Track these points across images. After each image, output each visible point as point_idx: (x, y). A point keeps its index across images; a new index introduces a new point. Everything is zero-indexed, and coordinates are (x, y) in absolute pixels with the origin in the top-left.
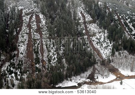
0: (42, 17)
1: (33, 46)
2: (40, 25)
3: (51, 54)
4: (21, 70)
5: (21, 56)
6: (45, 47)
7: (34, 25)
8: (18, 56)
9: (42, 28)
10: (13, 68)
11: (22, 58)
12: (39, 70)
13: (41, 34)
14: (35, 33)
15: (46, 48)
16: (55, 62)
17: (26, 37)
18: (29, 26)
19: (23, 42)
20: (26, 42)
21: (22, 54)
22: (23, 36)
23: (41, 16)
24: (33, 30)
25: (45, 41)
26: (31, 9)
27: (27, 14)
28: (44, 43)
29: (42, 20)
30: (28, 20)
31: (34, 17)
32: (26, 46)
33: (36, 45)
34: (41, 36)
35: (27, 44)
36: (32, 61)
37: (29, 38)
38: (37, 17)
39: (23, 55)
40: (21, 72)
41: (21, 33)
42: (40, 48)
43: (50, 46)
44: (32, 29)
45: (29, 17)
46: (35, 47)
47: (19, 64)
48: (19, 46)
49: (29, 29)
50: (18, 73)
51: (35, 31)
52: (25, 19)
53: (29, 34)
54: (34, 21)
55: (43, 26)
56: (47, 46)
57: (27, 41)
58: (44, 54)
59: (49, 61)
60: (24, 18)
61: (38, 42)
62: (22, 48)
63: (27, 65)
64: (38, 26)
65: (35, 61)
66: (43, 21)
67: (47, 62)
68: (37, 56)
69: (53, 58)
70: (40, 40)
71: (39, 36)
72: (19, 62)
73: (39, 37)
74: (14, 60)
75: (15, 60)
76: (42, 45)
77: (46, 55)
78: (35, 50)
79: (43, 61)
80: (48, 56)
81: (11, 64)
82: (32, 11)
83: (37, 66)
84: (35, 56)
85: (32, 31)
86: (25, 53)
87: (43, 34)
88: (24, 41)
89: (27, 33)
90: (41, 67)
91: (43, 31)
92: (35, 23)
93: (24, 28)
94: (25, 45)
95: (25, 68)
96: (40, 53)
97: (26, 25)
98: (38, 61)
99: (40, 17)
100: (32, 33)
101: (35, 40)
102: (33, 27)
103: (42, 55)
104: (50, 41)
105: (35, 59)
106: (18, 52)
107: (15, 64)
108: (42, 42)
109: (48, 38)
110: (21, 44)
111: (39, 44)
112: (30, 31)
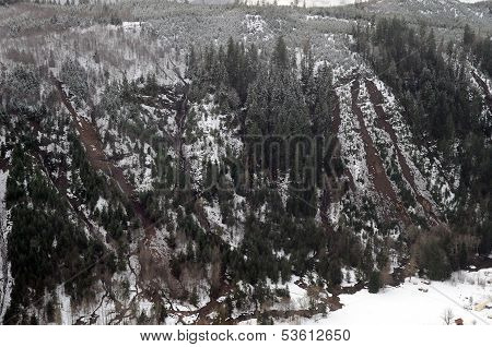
0: (383, 88)
1: (382, 162)
2: (381, 107)
3: (433, 182)
4: (376, 221)
5: (361, 187)
6: (411, 165)
7: (369, 108)
8: (354, 189)
9: (390, 117)
10: (357, 215)
11: (366, 192)
12: (422, 221)
13: (392, 133)
14: (376, 129)
15: (414, 167)
16: (452, 202)
17: (357, 139)
18: (356, 111)
19: (355, 152)
20: (362, 153)
21: (363, 183)
22: (351, 138)
23: (380, 85)
24: (370, 121)
25: (406, 150)
26: (351, 68)
27: (344, 81)
28: (406, 154)
29: (385, 95)
30: (349, 95)
31: (363, 86)
32: (364, 161)
33: (388, 159)
34: (394, 139)
35: (366, 157)
36: (394, 200)
37: (364, 142)
38: (371, 86)
39: (366, 184)
40: (379, 226)
41: (341, 129)
42: (400, 168)
43: (421, 160)
44: (365, 120)
45: (349, 86)
46: (387, 163)
47: (365, 208)
48: (347, 161)
49: (358, 119)
50: (376, 230)
51: (374, 123)
52: (343, 94)
53: (362, 131)
54: (366, 97)
55: (390, 109)
56: (415, 162)
57: (362, 148)
58: (416, 181)
59: (436, 196)
60: (339, 91)
61: (390, 151)
62: (357, 168)
63: (386, 208)
64: (378, 110)
65: (403, 200)
66: (389, 98)
67: (432, 202)
68: (401, 186)
69: (443, 190)
70: (393, 147)
71: (388, 135)
72: (364, 201)
73: (388, 140)
74: (348, 198)
75: (352, 198)
76: (402, 159)
77: (420, 183)
78: (389, 172)
79: (421, 199)
80: (428, 186)
81: (346, 206)
82: (354, 71)
83: (414, 210)
85: (366, 123)
87: (394, 131)
88: (357, 151)
89: (356, 130)
90: (422, 214)
91: (395, 124)
92: (368, 103)
93: (345, 116)
94: (360, 160)
95: (385, 216)
96: (404, 179)
97: (349, 109)
98: (409, 199)
99: (379, 88)
100: (369, 130)
101: (381, 146)
102: (368, 112)
103: (413, 184)
104: (420, 149)
105: (400, 194)
106: (351, 178)
107: (355, 208)
108: (399, 151)
109: (413, 141)
110: (351, 158)
111: (394, 156)
112: (362, 123)
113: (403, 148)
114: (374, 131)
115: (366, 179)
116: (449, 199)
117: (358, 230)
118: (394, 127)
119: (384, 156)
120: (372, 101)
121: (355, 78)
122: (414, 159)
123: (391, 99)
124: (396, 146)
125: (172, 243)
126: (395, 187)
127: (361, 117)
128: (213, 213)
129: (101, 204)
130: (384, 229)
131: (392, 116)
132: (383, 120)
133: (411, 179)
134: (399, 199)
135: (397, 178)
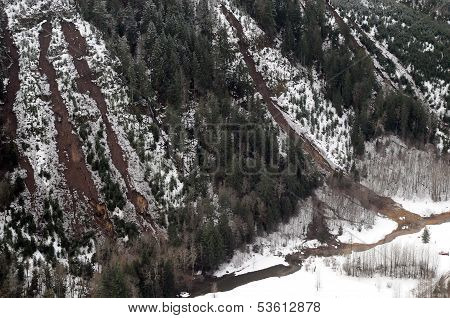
0: (89, 32)
1: (81, 144)
2: (85, 62)
3: (155, 168)
4: (61, 235)
5: (45, 184)
6: (125, 145)
7: (65, 63)
8: (33, 188)
9: (98, 75)
10: (32, 230)
11: (51, 192)
12: (131, 230)
13: (100, 99)
14: (75, 95)
15: (130, 148)
16: (178, 196)
17: (44, 110)
18: (46, 69)
19: (39, 131)
20: (51, 132)
21: (48, 176)
22: (33, 110)
23: (84, 28)
24: (66, 83)
25: (120, 123)
26: (40, 3)
27: (28, 23)
28: (118, 129)
29: (91, 42)
30: (36, 45)
31: (57, 31)
32: (53, 144)
33: (91, 139)
34: (103, 107)
35: (57, 138)
36: (94, 200)
37: (56, 114)
38: (70, 30)
39: (52, 179)
40: (64, 244)
41: (19, 96)
42: (107, 151)
43: (141, 137)
44: (59, 81)
45: (35, 31)
46: (89, 145)
47: (46, 217)
48: (25, 146)
49: (48, 81)
50: (58, 249)
51: (73, 86)
52: (25, 44)
53: (54, 99)
54: (62, 47)
55: (98, 63)
56: (131, 139)
57: (52, 125)
58: (130, 169)
59: (157, 190)
60: (18, 38)
61: (96, 127)
62: (41, 155)
63: (80, 215)
64: (80, 65)
65: (106, 199)
66: (96, 47)
67: (150, 198)
68: (106, 179)
69: (168, 180)
70: (100, 119)
71: (93, 102)
72: (46, 206)
73: (94, 110)
74: (21, 203)
75: (27, 202)
76: (112, 136)
77: (136, 172)
78: (91, 157)
79: (134, 195)
80: (147, 175)
81: (16, 216)
82: (44, 7)
83: (120, 214)
84: (99, 180)
85: (60, 86)
86: (55, 171)
87: (104, 96)
88: (43, 129)
89: (44, 98)
90: (133, 218)
91: (105, 85)
92: (65, 56)
93: (27, 76)
94: (47, 143)
95: (76, 227)
96: (112, 166)
97: (33, 66)
98: (114, 197)
99: (82, 33)
100: (64, 96)
101: (81, 120)
102: (64, 69)
103: (125, 174)
104: (140, 121)
105: (102, 191)
106: (30, 171)
107: (30, 218)
108: (109, 125)
109: (130, 109)
110: (32, 141)
111: (100, 134)
112: (54, 86)
113: (115, 119)
114: (71, 98)
115: (54, 172)
116: (176, 192)
117: (28, 253)
118: (103, 91)
119: (84, 135)
120: (70, 52)
121: (46, 17)
122: (130, 136)
123: (99, 50)
124: (105, 118)
126: (97, 180)
127: (52, 76)
130: (70, 247)
131: (100, 74)
132: (87, 80)
133: (122, 165)
134: (101, 199)
135: (101, 167)
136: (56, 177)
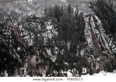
0: (98, 18)
1: (96, 39)
2: (97, 24)
3: (110, 44)
4: (94, 55)
5: (90, 45)
6: (104, 40)
7: (93, 24)
8: (88, 46)
9: (99, 26)
10: (88, 53)
11: (91, 47)
12: (106, 55)
13: (99, 31)
14: (95, 30)
15: (105, 40)
17: (90, 32)
20: (91, 36)
21: (91, 44)
22: (88, 32)
23: (97, 18)
24: (93, 28)
25: (103, 36)
26: (89, 13)
27: (87, 16)
28: (103, 37)
29: (98, 20)
30: (88, 20)
31: (92, 18)
32: (91, 38)
33: (98, 38)
34: (100, 32)
35: (92, 37)
36: (99, 49)
37: (92, 33)
38: (94, 18)
39: (91, 45)
40: (94, 56)
41: (85, 29)
42: (101, 41)
43: (107, 38)
44: (92, 27)
45: (88, 18)
46: (98, 39)
47: (91, 51)
48: (86, 38)
49: (90, 27)
50: (93, 57)
51: (95, 28)
52: (86, 20)
53: (91, 30)
54: (93, 21)
55: (99, 24)
56: (105, 39)
57: (91, 35)
58: (105, 44)
60: (85, 19)
61: (99, 36)
62: (89, 40)
63: (97, 52)
64: (96, 24)
65: (101, 49)
66: (99, 21)
67: (110, 50)
68: (101, 45)
69: (113, 47)
70: (99, 35)
71: (98, 31)
72: (91, 49)
73: (98, 33)
74: (86, 48)
75: (87, 48)
76: (102, 38)
77: (107, 45)
78: (98, 41)
79: (106, 49)
80: (109, 46)
81: (86, 51)
82: (90, 14)
83: (104, 52)
84: (100, 46)
86: (92, 43)
88: (89, 36)
89: (89, 30)
90: (107, 53)
91: (100, 28)
92: (93, 23)
93: (87, 26)
94: (90, 38)
95: (96, 54)
96: (102, 43)
97: (88, 24)
98: (103, 49)
100: (93, 30)
101: (96, 34)
102: (93, 25)
103: (104, 45)
104: (107, 35)
105: (100, 48)
106: (87, 43)
107: (88, 51)
108: (101, 36)
109: (105, 33)
110: (88, 37)
111: (100, 37)
113: (102, 35)
114: (94, 30)
116: (115, 49)
117: (88, 57)
118: (100, 29)
119: (97, 37)
120: (94, 22)
121: (90, 15)
122: (105, 38)
123: (100, 22)
124: (100, 34)
125: (37, 60)
126: (99, 46)
127: (91, 26)
128: (49, 52)
129: (19, 49)
130: (96, 57)
131: (100, 26)
132: (97, 27)
133: (104, 43)
134: (100, 49)
135: (100, 43)
136: (92, 44)
